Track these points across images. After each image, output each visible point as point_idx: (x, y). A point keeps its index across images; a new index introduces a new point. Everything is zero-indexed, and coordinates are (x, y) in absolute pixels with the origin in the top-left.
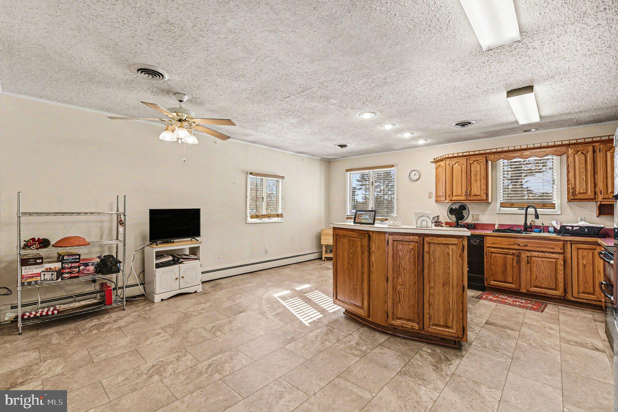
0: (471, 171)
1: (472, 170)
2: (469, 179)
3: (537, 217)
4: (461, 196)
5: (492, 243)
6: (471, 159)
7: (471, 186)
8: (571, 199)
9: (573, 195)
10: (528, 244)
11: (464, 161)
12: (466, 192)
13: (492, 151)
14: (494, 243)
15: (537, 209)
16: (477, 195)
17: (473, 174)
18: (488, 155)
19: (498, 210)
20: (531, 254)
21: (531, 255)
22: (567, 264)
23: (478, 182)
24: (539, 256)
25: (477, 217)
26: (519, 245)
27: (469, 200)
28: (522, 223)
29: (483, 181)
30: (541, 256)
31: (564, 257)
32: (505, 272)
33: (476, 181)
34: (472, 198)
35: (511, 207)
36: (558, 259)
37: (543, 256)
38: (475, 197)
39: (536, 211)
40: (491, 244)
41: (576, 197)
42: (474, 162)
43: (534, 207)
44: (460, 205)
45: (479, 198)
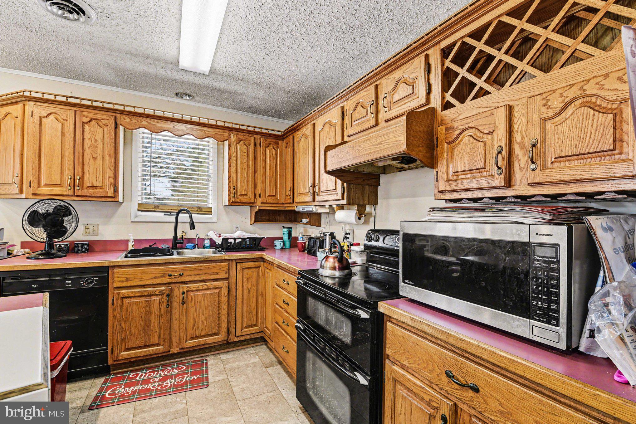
0: (83, 139)
1: (87, 136)
2: (78, 153)
3: (192, 227)
4: (60, 185)
5: (124, 279)
6: (84, 113)
7: (83, 168)
8: (233, 202)
9: (234, 197)
10: (183, 272)
11: (69, 114)
12: (73, 178)
13: (127, 109)
14: (127, 280)
15: (192, 215)
16: (96, 187)
17: (87, 143)
18: (118, 115)
19: (133, 215)
20: (188, 287)
21: (188, 289)
22: (231, 293)
23: (99, 162)
24: (198, 289)
25: (96, 228)
26: (170, 276)
27: (77, 196)
28: (171, 236)
29: (109, 161)
30: (201, 288)
31: (229, 283)
32: (146, 328)
33: (95, 159)
34: (86, 192)
35: (155, 211)
36: (222, 287)
37: (204, 288)
38: (92, 190)
39: (191, 218)
40: (122, 281)
41: (238, 200)
42: (90, 121)
43: (188, 212)
44: (56, 205)
45: (99, 192)
